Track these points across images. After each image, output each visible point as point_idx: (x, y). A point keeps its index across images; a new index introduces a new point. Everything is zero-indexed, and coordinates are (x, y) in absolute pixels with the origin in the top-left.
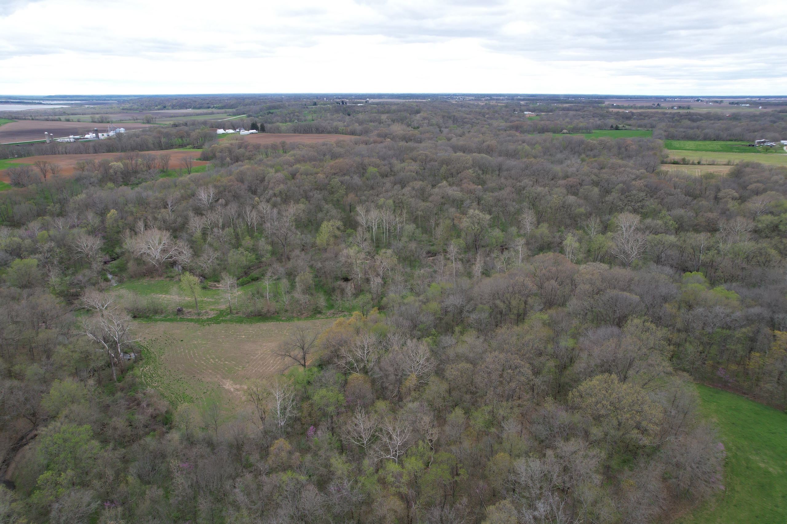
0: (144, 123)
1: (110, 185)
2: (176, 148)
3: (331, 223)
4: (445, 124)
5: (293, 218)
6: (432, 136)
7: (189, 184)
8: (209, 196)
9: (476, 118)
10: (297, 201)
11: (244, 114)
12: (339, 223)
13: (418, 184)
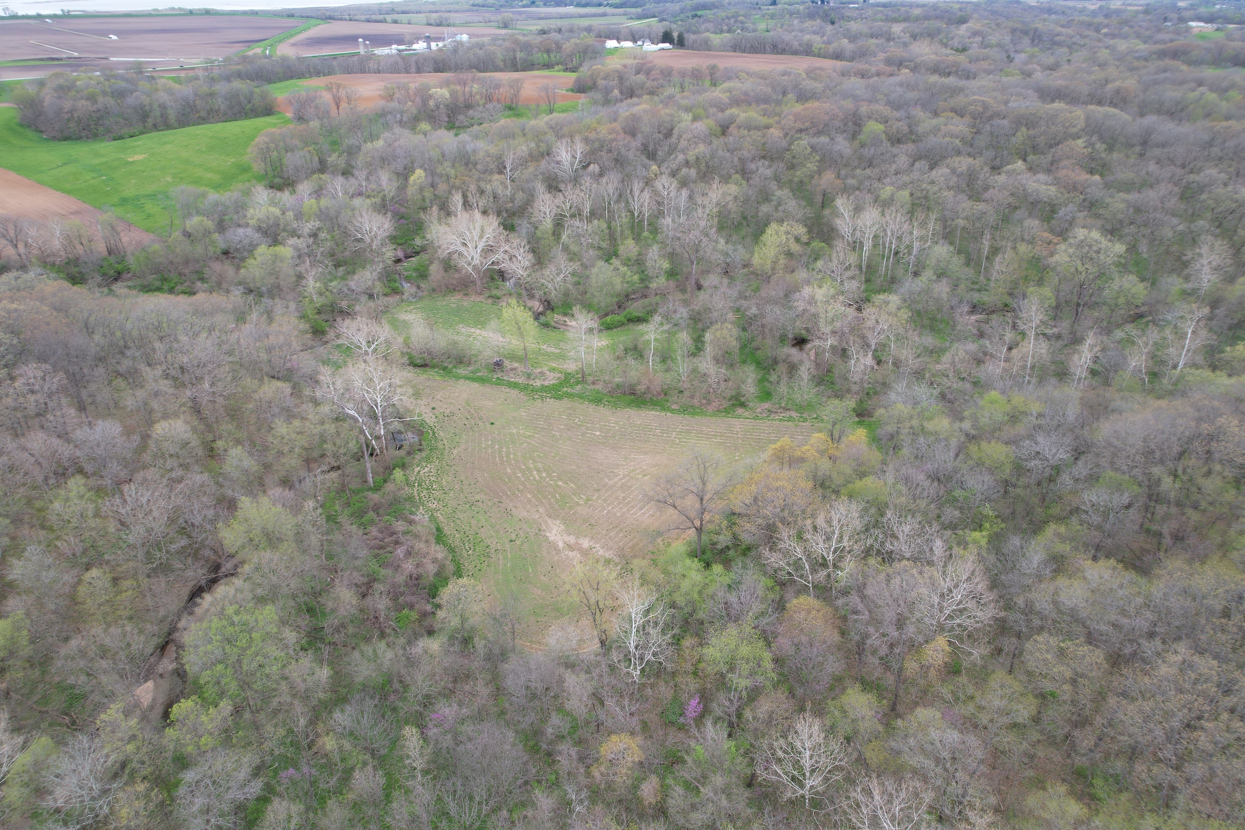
0: (499, 27)
1: (424, 126)
2: (539, 69)
3: (785, 227)
4: (1014, 44)
5: (715, 210)
6: (992, 67)
7: (546, 133)
8: (574, 157)
9: (1081, 35)
10: (726, 179)
11: (654, 17)
12: (801, 230)
13: (963, 163)
